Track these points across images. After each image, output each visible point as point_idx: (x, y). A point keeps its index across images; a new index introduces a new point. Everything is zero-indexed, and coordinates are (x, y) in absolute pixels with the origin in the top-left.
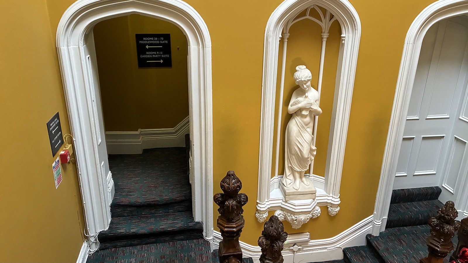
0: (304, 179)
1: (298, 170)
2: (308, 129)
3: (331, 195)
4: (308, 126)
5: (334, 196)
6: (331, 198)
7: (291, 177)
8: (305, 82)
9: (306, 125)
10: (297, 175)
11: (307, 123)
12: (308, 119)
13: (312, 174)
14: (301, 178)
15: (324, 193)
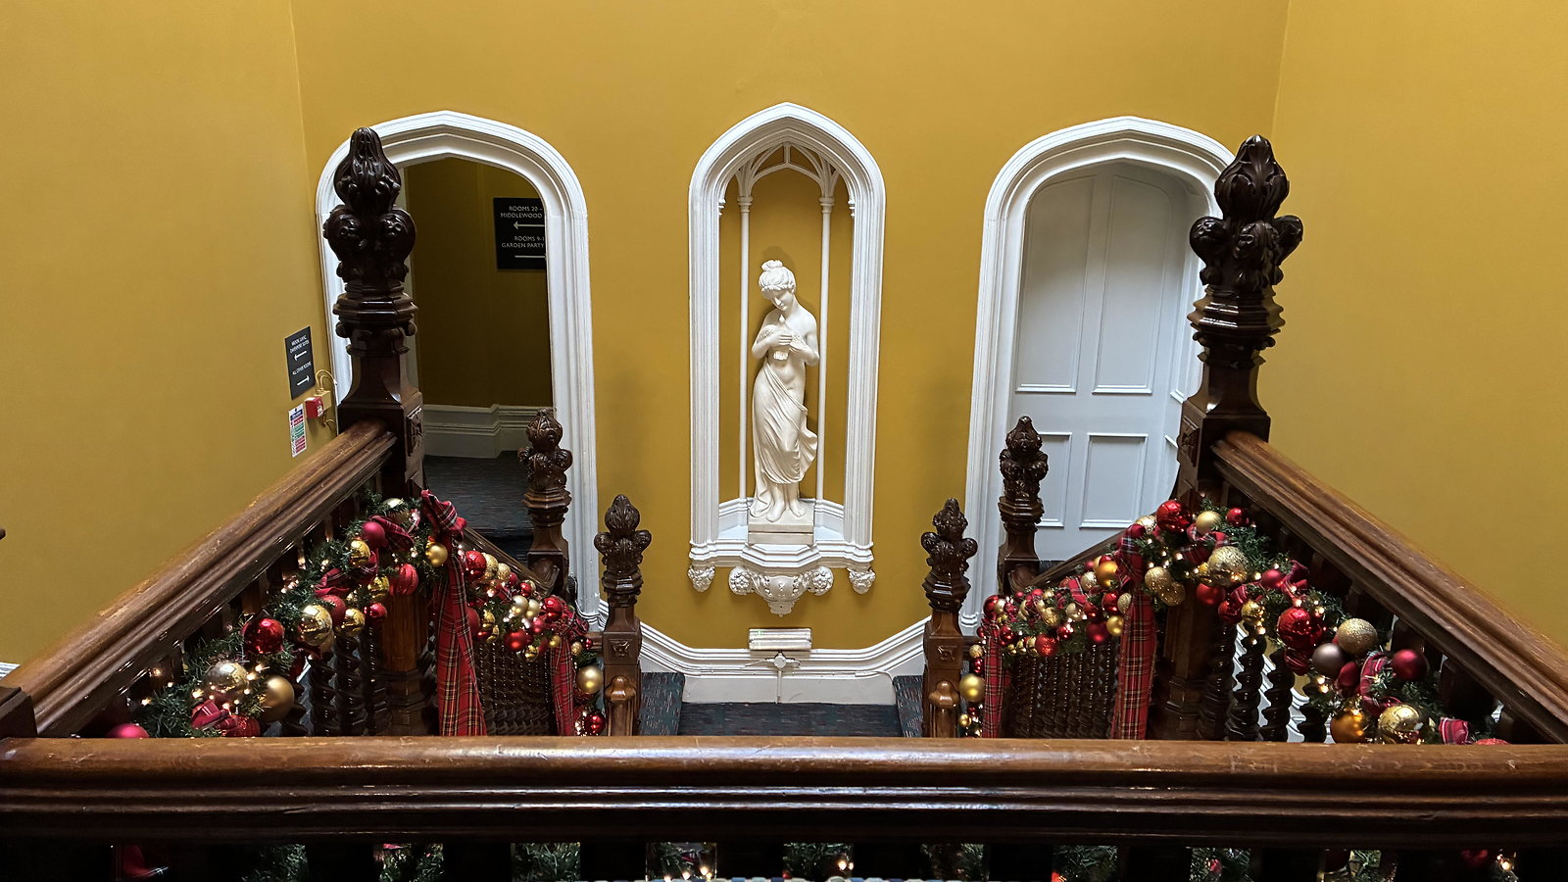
0: (795, 503)
1: (778, 481)
2: (790, 392)
3: (853, 543)
4: (791, 385)
5: (857, 545)
6: (852, 549)
7: (767, 498)
8: (777, 294)
9: (787, 382)
10: (778, 493)
11: (786, 379)
12: (788, 370)
13: (820, 500)
14: (787, 500)
15: (839, 537)
